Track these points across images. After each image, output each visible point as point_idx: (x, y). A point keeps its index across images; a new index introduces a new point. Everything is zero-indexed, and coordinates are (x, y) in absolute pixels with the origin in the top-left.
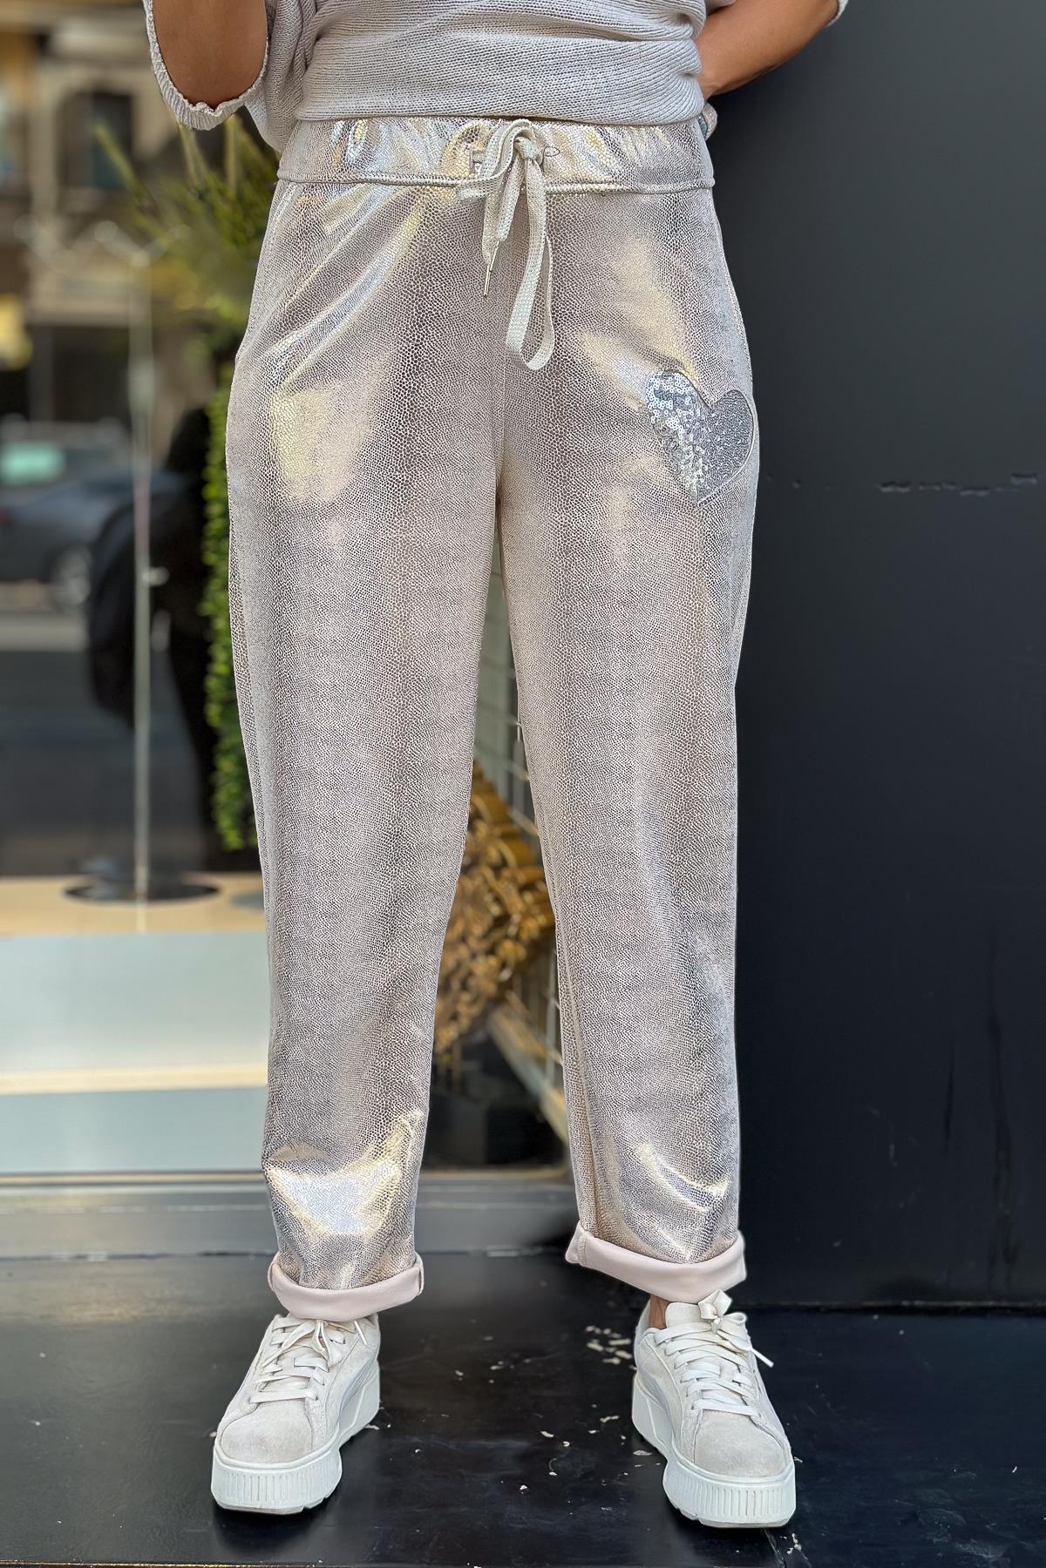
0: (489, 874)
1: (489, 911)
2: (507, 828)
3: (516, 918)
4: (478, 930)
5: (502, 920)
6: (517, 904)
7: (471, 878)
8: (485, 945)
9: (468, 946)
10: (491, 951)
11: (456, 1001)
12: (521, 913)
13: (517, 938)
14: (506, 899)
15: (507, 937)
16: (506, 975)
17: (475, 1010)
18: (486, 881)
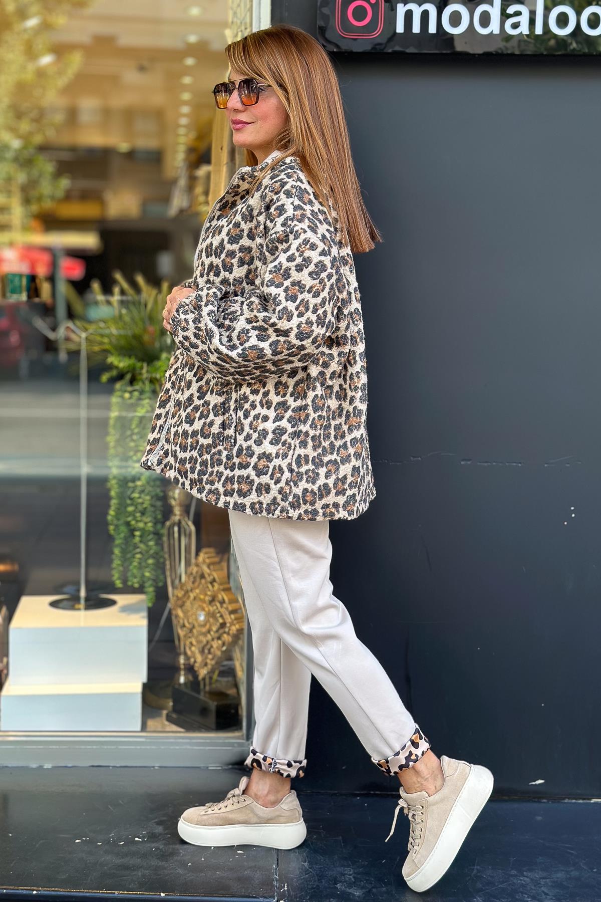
0: (218, 605)
1: (218, 621)
2: (226, 586)
3: (228, 625)
4: (214, 629)
5: (223, 625)
6: (229, 618)
7: (212, 606)
8: (217, 635)
9: (211, 635)
10: (219, 638)
11: (206, 658)
12: (230, 623)
13: (228, 634)
14: (225, 617)
15: (225, 632)
16: (224, 648)
17: (213, 662)
18: (217, 608)
